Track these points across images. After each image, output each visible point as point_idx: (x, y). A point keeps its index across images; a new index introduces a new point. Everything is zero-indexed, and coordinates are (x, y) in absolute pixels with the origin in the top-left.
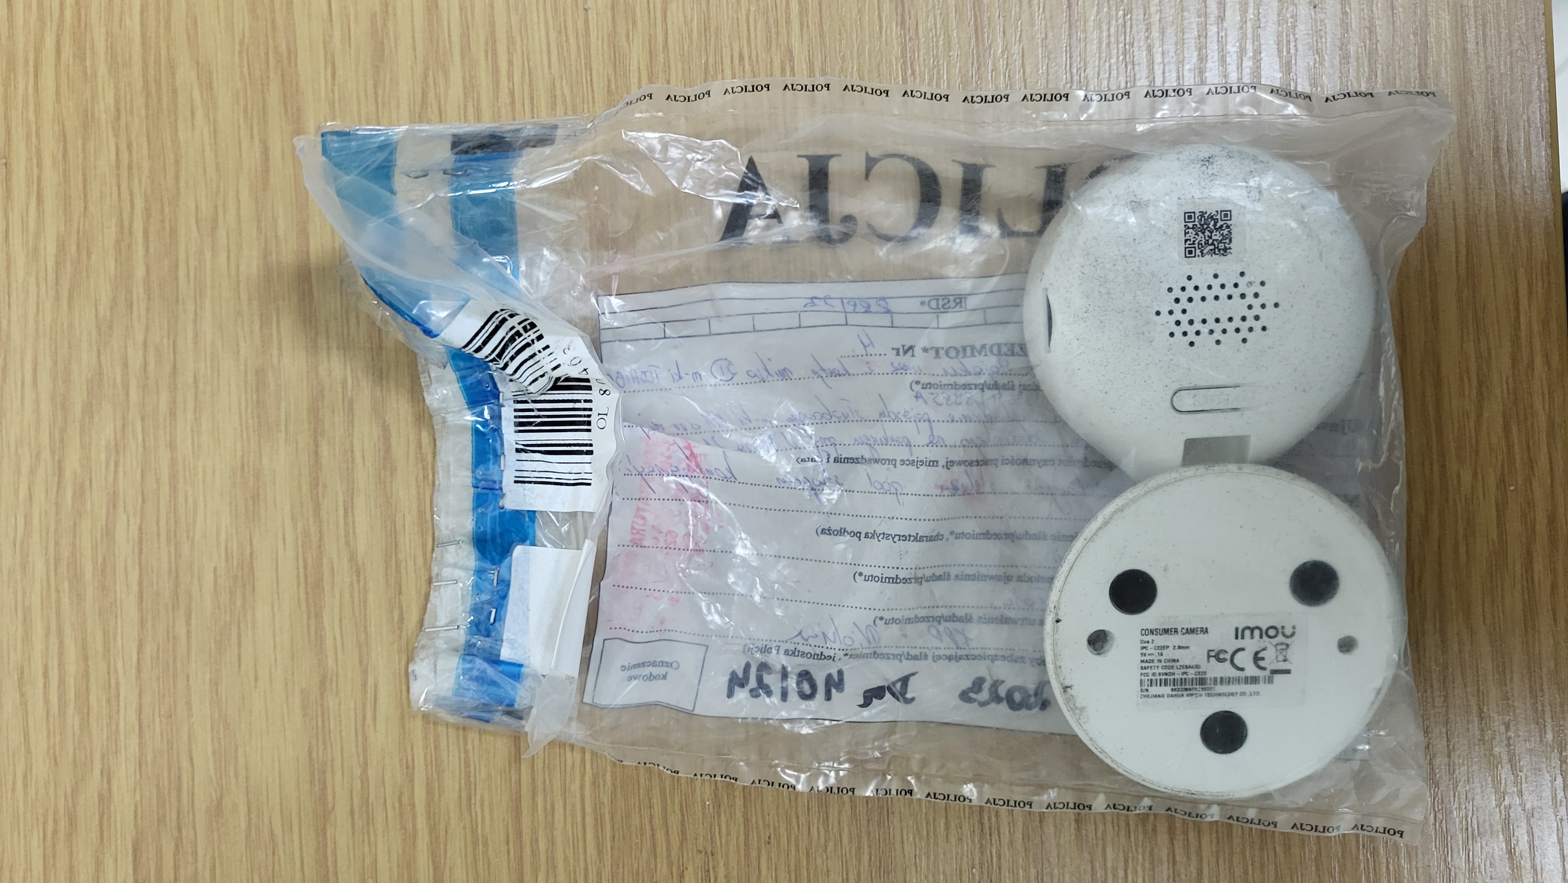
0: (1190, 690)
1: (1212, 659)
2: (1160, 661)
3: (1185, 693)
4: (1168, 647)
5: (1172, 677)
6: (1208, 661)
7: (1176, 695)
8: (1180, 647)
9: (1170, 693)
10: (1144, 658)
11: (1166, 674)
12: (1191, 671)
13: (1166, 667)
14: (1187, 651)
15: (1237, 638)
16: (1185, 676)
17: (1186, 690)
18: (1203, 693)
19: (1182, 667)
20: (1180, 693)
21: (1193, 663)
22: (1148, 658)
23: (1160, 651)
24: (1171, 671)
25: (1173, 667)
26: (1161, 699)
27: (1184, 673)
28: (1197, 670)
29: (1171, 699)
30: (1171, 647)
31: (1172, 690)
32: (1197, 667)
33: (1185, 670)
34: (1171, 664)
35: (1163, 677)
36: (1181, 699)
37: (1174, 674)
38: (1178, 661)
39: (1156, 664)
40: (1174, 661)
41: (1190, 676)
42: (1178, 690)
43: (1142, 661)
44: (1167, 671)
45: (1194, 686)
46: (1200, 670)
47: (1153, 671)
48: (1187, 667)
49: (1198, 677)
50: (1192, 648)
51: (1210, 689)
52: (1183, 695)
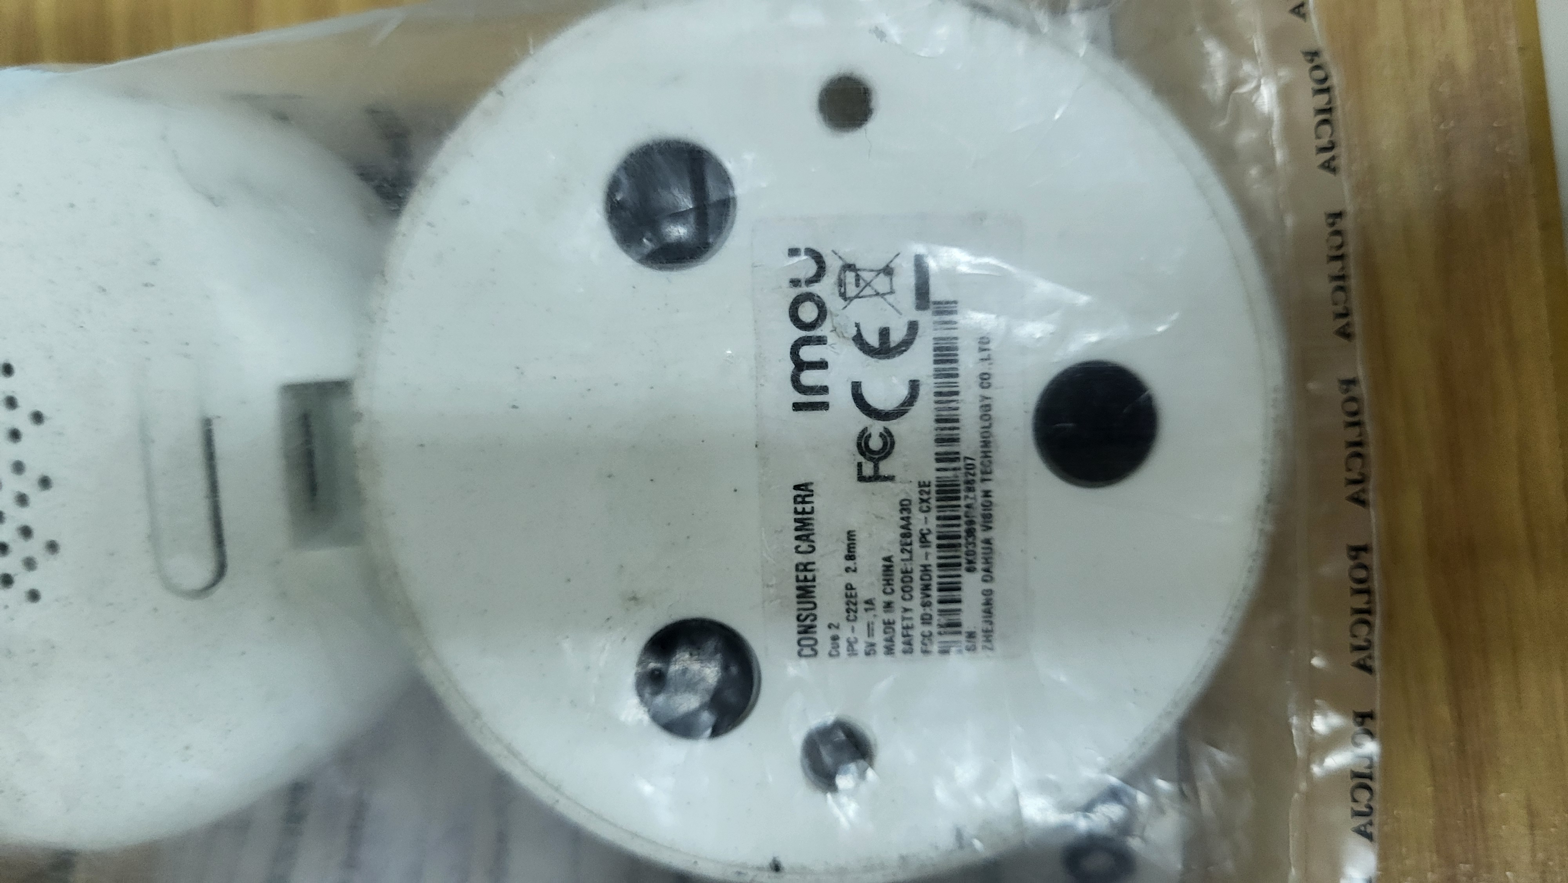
0: (971, 522)
1: (885, 468)
2: (888, 606)
3: (980, 535)
4: (849, 587)
5: (935, 572)
6: (890, 478)
7: (987, 561)
8: (850, 557)
9: (979, 575)
10: (880, 648)
11: (926, 588)
12: (918, 521)
13: (906, 590)
14: (861, 538)
15: (824, 406)
16: (932, 538)
17: (970, 533)
18: (979, 487)
19: (906, 548)
20: (979, 549)
21: (896, 517)
22: (879, 638)
23: (861, 607)
24: (917, 575)
25: (905, 572)
26: (996, 598)
27: (924, 539)
28: (915, 509)
29: (997, 572)
30: (851, 578)
31: (970, 570)
32: (905, 506)
33: (915, 538)
34: (897, 576)
35: (935, 594)
36: (997, 544)
37: (926, 569)
38: (888, 559)
39: (896, 616)
40: (888, 569)
41: (933, 524)
42: (971, 553)
43: (889, 650)
44: (917, 585)
45: (961, 512)
46: (915, 497)
47: (917, 621)
48: (906, 535)
49: (933, 503)
50: (854, 522)
51: (970, 467)
52: (988, 541)
